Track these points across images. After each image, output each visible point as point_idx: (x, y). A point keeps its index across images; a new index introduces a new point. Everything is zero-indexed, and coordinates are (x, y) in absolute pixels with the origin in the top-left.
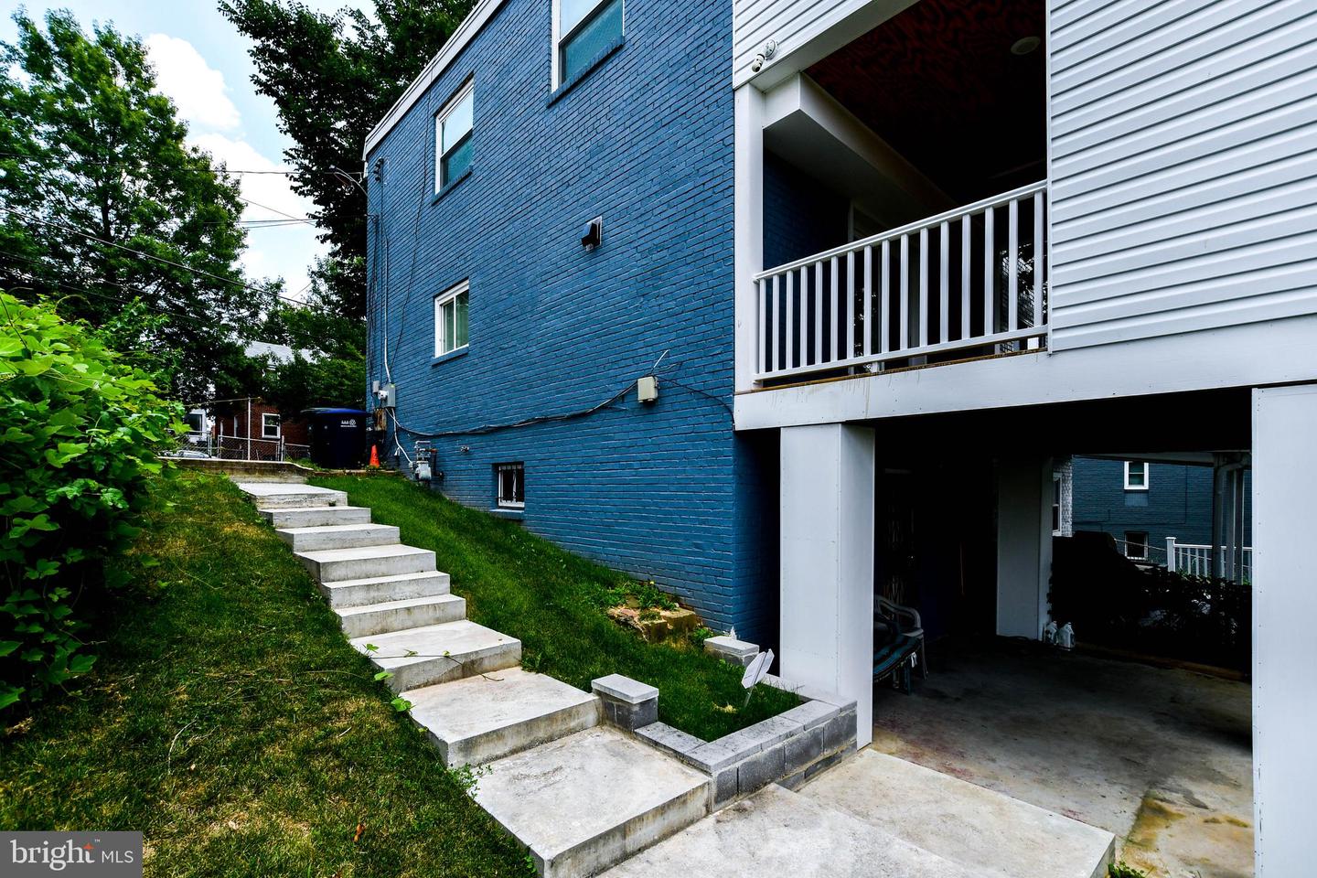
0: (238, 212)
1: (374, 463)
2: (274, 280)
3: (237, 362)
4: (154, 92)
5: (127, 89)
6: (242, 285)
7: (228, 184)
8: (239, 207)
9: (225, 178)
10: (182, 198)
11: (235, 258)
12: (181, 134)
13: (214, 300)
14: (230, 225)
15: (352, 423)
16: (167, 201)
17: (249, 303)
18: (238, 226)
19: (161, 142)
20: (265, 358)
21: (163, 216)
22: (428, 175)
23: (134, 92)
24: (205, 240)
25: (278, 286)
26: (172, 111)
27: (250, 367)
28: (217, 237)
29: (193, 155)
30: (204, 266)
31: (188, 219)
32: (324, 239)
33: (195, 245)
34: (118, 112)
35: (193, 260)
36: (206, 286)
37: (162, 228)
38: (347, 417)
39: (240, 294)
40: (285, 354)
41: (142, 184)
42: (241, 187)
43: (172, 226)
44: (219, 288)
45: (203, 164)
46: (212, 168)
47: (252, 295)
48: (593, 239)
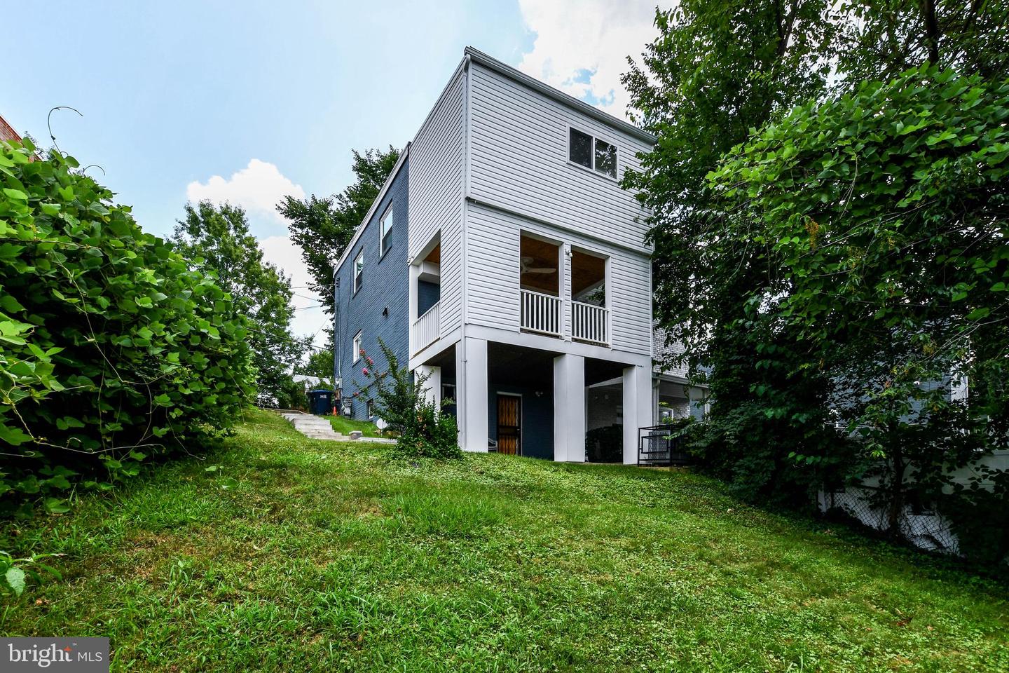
0: (290, 297)
1: (334, 413)
2: (309, 336)
3: (288, 384)
4: (247, 235)
5: (235, 235)
6: (292, 340)
7: (284, 282)
8: (290, 294)
9: (283, 278)
10: (261, 293)
11: (288, 324)
12: (261, 255)
13: (277, 350)
14: (285, 306)
15: (325, 397)
16: (253, 295)
17: (295, 351)
18: (290, 305)
19: (251, 263)
20: (303, 383)
21: (251, 304)
22: (352, 286)
23: (238, 236)
24: (273, 315)
25: (311, 339)
26: (256, 245)
27: (295, 387)
28: (278, 313)
29: (267, 267)
30: (271, 331)
31: (264, 304)
32: (327, 312)
33: (267, 319)
34: (231, 251)
35: (266, 327)
36: (273, 342)
37: (250, 310)
38: (323, 394)
39: (291, 345)
40: (315, 381)
41: (242, 286)
42: (292, 283)
43: (255, 309)
44: (279, 342)
45: (271, 271)
46: (276, 274)
47: (297, 345)
48: (385, 313)
